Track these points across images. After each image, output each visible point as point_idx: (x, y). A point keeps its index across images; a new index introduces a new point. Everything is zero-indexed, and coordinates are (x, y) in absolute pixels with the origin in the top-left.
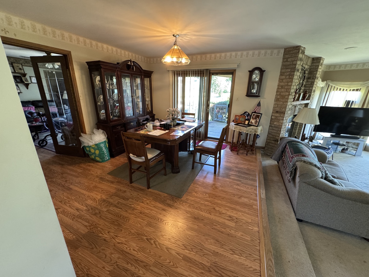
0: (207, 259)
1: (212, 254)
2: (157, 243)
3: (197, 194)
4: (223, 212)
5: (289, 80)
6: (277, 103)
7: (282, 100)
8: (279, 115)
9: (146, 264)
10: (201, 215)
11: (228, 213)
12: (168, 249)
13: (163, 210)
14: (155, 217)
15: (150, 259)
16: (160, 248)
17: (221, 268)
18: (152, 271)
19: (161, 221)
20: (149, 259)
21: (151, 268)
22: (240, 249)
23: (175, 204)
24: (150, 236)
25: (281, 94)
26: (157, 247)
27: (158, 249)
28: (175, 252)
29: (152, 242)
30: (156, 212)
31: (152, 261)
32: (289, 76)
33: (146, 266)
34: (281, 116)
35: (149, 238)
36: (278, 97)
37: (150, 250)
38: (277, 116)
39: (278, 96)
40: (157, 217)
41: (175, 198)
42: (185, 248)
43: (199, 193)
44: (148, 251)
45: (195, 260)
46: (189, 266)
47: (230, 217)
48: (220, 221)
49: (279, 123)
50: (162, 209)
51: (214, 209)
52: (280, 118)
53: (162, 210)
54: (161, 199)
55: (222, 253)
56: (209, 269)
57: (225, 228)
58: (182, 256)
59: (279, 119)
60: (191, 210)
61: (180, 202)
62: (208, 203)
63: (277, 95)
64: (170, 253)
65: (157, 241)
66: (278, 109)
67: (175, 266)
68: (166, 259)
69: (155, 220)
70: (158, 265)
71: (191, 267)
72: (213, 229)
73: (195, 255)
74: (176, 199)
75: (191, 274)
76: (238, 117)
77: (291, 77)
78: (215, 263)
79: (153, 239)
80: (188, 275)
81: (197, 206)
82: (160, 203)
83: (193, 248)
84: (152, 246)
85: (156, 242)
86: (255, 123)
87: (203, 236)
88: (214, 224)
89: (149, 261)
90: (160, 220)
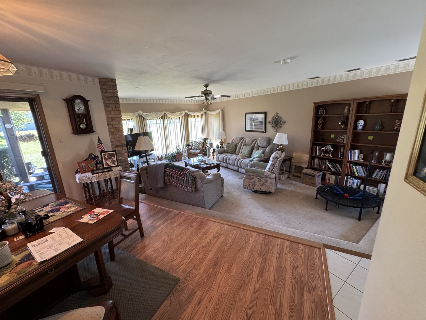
0: (257, 259)
1: (252, 256)
2: (251, 305)
3: (176, 260)
4: (208, 241)
5: (117, 112)
6: (114, 137)
7: (117, 133)
8: (120, 148)
9: (276, 314)
10: (211, 259)
11: (210, 238)
12: (256, 291)
13: (199, 303)
14: (213, 315)
15: (270, 310)
16: (256, 301)
17: (261, 251)
18: (280, 306)
19: (220, 304)
20: (270, 312)
21: (278, 308)
22: (244, 238)
23: (191, 287)
24: (244, 317)
25: (115, 127)
26: (255, 304)
27: (257, 303)
28: (257, 284)
29: (250, 312)
30: (203, 314)
31: (271, 308)
32: (116, 108)
33: (278, 314)
34: (123, 149)
35: (246, 318)
36: (112, 131)
37: (261, 313)
38: (118, 150)
39: (112, 129)
40: (212, 311)
41: (178, 288)
42: (251, 275)
43: (175, 258)
44: (262, 315)
45: (260, 267)
46: (266, 272)
47: (214, 237)
48: (219, 245)
49: (124, 157)
50: (197, 306)
51: (203, 247)
52: (123, 151)
53: (200, 305)
54: (176, 310)
55: (250, 249)
56: (264, 259)
57: (227, 243)
58: (259, 278)
59: (122, 153)
60: (204, 268)
61: (187, 281)
62: (195, 251)
63: (109, 128)
64: (259, 289)
65: (248, 305)
66: (117, 143)
67: (269, 284)
68: (265, 293)
69: (217, 313)
70: (273, 300)
71: (266, 271)
72: (228, 252)
73: (255, 267)
74: (180, 286)
75: (271, 271)
76: (83, 164)
77: (117, 109)
78: (259, 255)
79: (246, 311)
80: (273, 273)
81: (198, 262)
82: (185, 310)
83: (249, 269)
84: (255, 310)
85: (250, 307)
86: (112, 164)
87: (237, 260)
88: (222, 249)
89: (272, 311)
90: (218, 306)
